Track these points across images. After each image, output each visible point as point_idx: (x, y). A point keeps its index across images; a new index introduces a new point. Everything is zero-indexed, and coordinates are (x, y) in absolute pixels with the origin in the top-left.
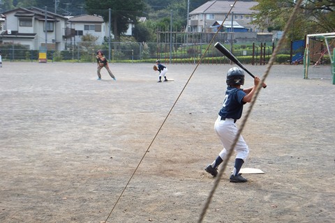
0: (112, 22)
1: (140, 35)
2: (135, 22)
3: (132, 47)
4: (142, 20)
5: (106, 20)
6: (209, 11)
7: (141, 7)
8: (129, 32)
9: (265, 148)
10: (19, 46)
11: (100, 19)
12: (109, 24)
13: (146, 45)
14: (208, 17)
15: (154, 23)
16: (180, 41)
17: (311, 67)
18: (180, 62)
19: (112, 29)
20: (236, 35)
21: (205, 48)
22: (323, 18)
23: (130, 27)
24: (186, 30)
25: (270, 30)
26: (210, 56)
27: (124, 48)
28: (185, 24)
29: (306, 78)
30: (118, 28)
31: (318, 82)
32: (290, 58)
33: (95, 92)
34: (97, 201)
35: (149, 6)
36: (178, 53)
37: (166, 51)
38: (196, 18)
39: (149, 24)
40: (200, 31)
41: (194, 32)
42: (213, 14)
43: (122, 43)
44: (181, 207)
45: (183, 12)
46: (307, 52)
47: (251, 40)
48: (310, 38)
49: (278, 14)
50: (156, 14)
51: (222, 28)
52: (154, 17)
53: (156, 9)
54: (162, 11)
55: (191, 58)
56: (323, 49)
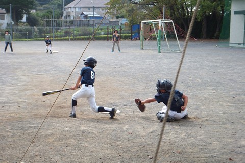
0: (12, 13)
1: (32, 22)
2: (28, 13)
3: (27, 30)
4: (33, 11)
5: (8, 12)
6: (78, 5)
7: (32, 3)
8: (24, 20)
9: (121, 95)
11: (4, 11)
12: (10, 14)
13: (36, 28)
14: (77, 9)
15: (40, 14)
16: (59, 25)
17: (145, 42)
18: (60, 40)
19: (13, 18)
20: (97, 21)
21: (76, 30)
22: (150, 10)
23: (25, 16)
24: (63, 18)
25: (117, 18)
26: (80, 35)
27: (21, 31)
28: (62, 14)
29: (142, 49)
30: (17, 17)
31: (150, 51)
32: (131, 36)
33: (3, 61)
34: (13, 137)
35: (36, 2)
36: (58, 34)
37: (49, 32)
38: (69, 10)
39: (37, 14)
40: (72, 19)
41: (68, 19)
42: (80, 8)
43: (19, 27)
44: (70, 138)
45: (60, 6)
46: (142, 32)
47: (105, 24)
48: (145, 23)
49: (122, 8)
50: (42, 8)
51: (86, 17)
52: (40, 10)
53: (42, 4)
54: (46, 5)
55: (67, 37)
56: (151, 30)
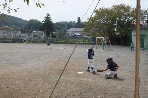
0: (46, 33)
1: (54, 36)
2: (52, 33)
3: (52, 40)
4: (54, 32)
5: (44, 32)
6: (72, 30)
7: (54, 29)
8: (51, 36)
10: (21, 39)
11: (43, 32)
12: (45, 33)
13: (55, 39)
14: (72, 32)
15: (57, 33)
16: (64, 38)
17: (98, 46)
18: (64, 44)
19: (46, 35)
20: (79, 37)
21: (71, 40)
22: (101, 33)
23: (51, 34)
24: (66, 35)
25: (88, 36)
26: (72, 42)
27: (49, 40)
28: (65, 34)
29: (96, 48)
30: (48, 35)
31: (99, 49)
32: (93, 43)
33: (41, 52)
34: (41, 81)
35: (56, 29)
36: (64, 41)
37: (60, 41)
38: (69, 32)
39: (56, 34)
40: (69, 35)
41: (68, 36)
42: (73, 31)
43: (49, 39)
44: (63, 82)
45: (65, 31)
46: (97, 42)
47: (83, 38)
48: (98, 38)
49: (89, 32)
50: (58, 31)
51: (75, 35)
52: (57, 32)
53: (58, 30)
54: (60, 30)
55: (67, 43)
56: (101, 41)
